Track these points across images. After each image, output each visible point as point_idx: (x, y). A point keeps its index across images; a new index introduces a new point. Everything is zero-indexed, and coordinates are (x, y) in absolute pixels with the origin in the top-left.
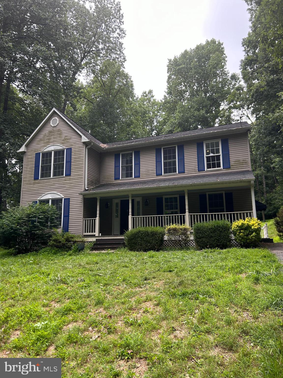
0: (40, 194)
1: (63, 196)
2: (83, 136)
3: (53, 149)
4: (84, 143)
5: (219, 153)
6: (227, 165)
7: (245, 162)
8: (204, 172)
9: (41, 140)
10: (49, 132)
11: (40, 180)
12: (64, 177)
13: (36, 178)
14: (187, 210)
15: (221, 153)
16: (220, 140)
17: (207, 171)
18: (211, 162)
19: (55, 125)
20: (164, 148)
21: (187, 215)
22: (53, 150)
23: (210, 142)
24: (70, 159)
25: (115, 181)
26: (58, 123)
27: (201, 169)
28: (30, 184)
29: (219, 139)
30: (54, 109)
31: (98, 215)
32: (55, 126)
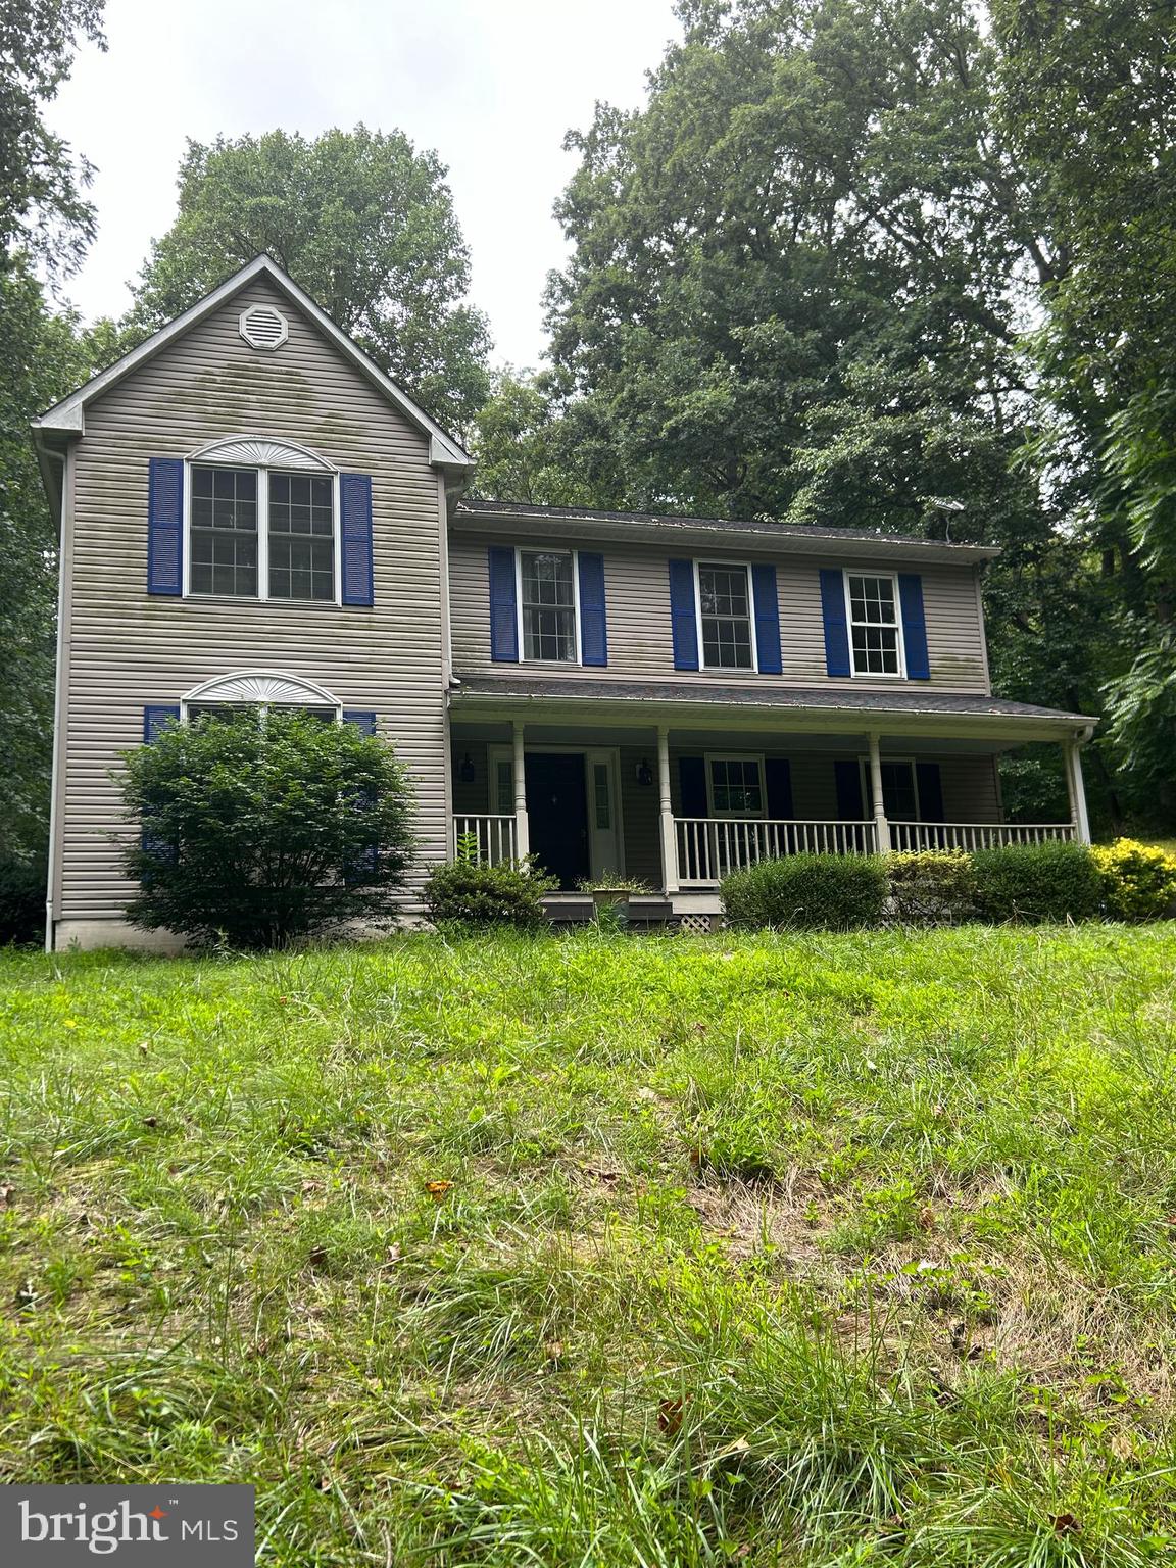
0: (197, 674)
1: (337, 700)
2: (438, 437)
3: (264, 461)
4: (438, 469)
5: (894, 622)
6: (919, 668)
7: (970, 668)
8: (847, 680)
9: (180, 397)
10: (230, 367)
11: (189, 601)
12: (335, 609)
13: (162, 588)
14: (879, 809)
15: (899, 623)
16: (896, 573)
17: (858, 680)
18: (867, 650)
19: (272, 345)
20: (701, 565)
21: (882, 823)
22: (263, 467)
23: (864, 574)
24: (366, 526)
25: (496, 665)
26: (284, 336)
27: (837, 668)
28: (124, 612)
29: (890, 572)
30: (263, 263)
31: (521, 803)
32: (271, 351)
